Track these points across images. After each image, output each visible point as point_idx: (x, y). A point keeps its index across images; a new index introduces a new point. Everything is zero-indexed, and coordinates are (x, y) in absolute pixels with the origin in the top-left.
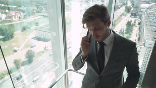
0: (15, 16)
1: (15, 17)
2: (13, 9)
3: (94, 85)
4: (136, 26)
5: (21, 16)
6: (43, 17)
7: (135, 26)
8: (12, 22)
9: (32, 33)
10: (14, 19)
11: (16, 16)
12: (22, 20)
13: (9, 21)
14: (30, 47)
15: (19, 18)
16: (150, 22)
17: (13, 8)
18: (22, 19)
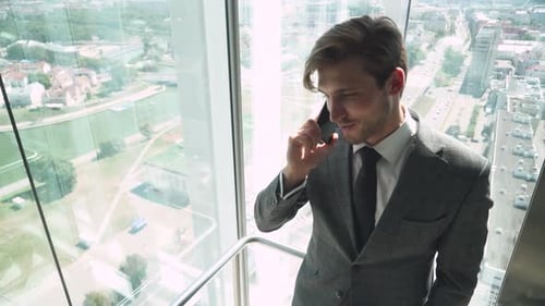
0: (71, 89)
1: (73, 95)
2: (66, 58)
3: (337, 293)
4: (476, 141)
5: (93, 86)
6: (164, 87)
7: (473, 141)
8: (64, 112)
9: (133, 169)
10: (70, 102)
11: (77, 91)
12: (96, 104)
13: (55, 109)
14: (130, 229)
15: (84, 96)
16: (515, 154)
17: (64, 54)
18: (96, 100)
